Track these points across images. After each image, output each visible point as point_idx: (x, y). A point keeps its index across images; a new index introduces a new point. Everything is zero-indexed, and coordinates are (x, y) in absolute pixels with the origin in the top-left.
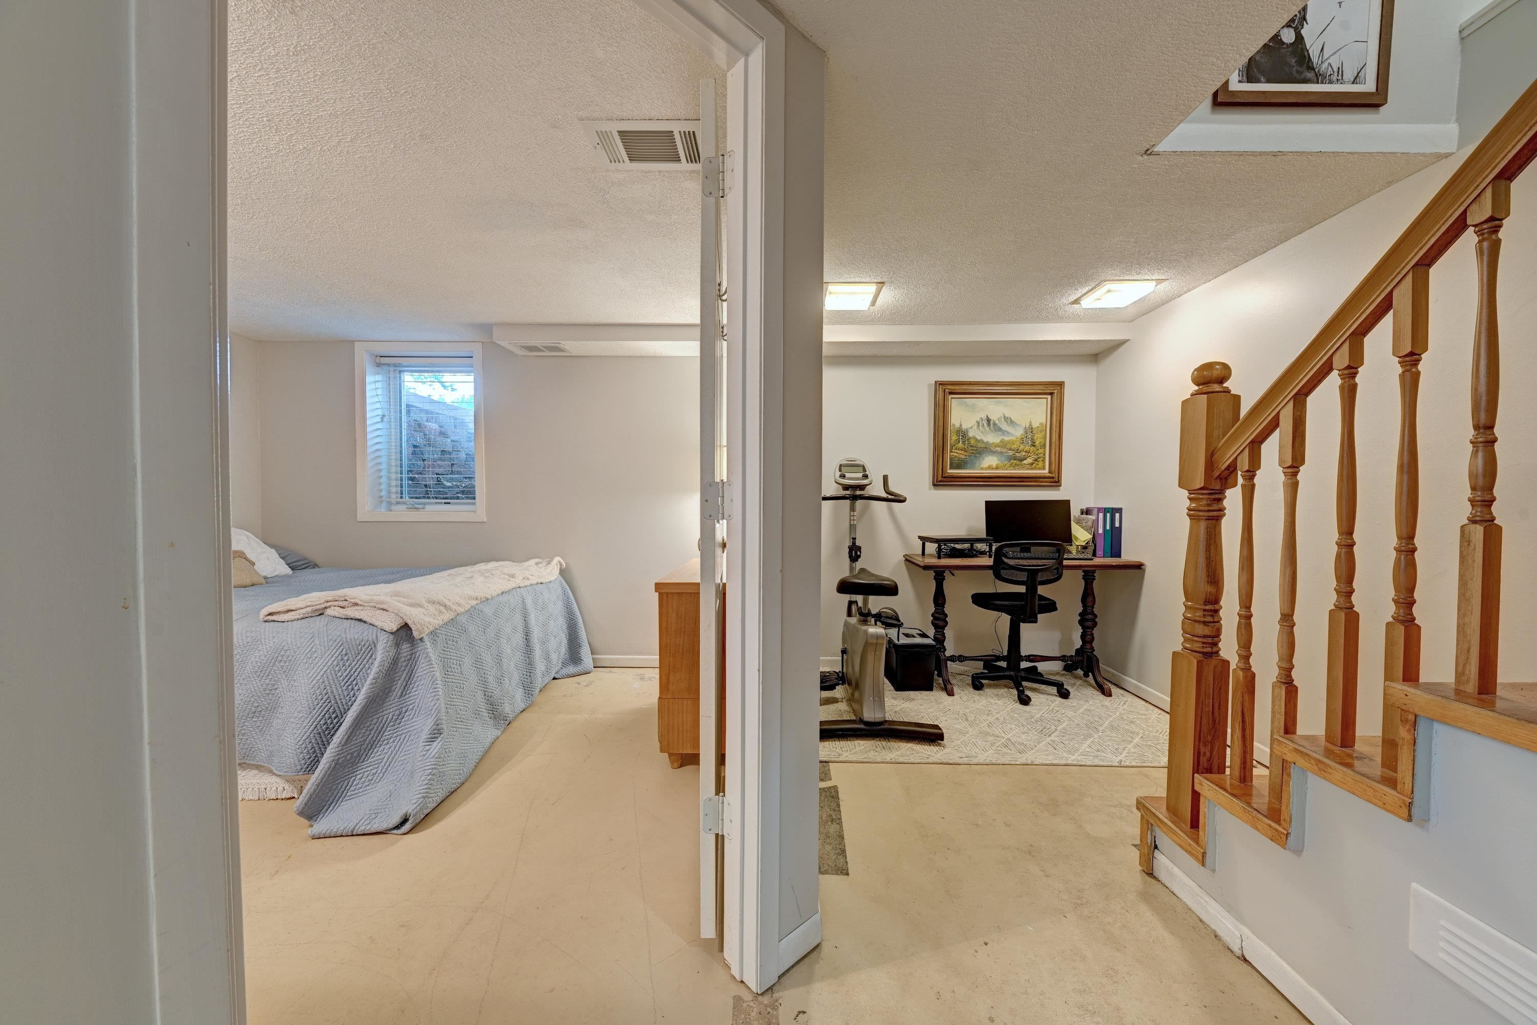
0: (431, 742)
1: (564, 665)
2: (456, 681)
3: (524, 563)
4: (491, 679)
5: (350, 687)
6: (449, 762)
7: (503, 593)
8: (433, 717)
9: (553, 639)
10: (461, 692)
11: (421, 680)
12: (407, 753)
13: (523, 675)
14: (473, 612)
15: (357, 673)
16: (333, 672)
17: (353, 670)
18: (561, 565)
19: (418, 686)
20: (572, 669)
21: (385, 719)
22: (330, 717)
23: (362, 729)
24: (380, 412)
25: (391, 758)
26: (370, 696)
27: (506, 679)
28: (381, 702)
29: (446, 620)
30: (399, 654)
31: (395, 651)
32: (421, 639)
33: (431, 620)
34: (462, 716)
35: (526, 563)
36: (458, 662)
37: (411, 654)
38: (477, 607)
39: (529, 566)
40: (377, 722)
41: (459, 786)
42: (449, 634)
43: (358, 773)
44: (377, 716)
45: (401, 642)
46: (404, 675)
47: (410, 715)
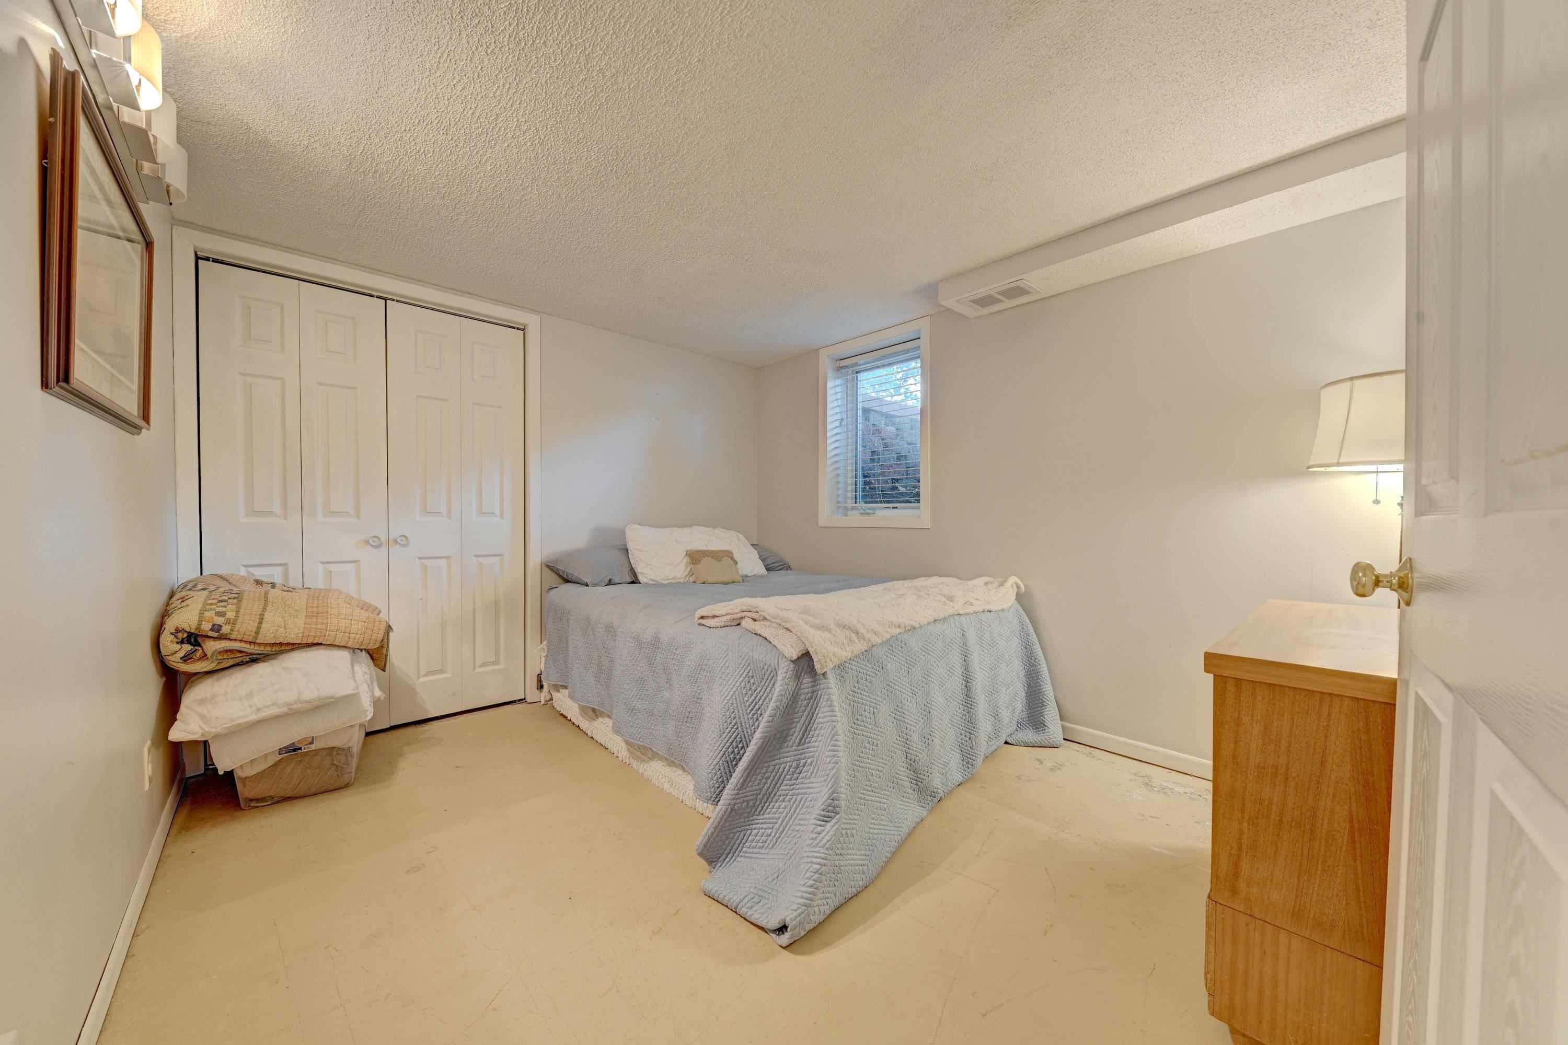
0: (823, 821)
1: (1020, 726)
2: (869, 734)
3: (969, 582)
4: (915, 737)
5: (755, 716)
6: (850, 851)
7: (936, 620)
8: (829, 787)
9: (1004, 689)
10: (873, 750)
11: (821, 729)
12: (802, 822)
13: (961, 734)
14: (892, 644)
15: (761, 701)
16: (740, 694)
17: (758, 697)
18: (1018, 587)
19: (818, 736)
20: (1030, 735)
21: (781, 770)
22: (737, 746)
23: (758, 775)
24: (838, 417)
25: (785, 822)
26: (766, 737)
27: (936, 740)
28: (778, 747)
29: (856, 653)
30: (799, 689)
31: (795, 684)
32: (824, 674)
33: (837, 650)
34: (874, 784)
35: (973, 581)
36: (872, 709)
37: (813, 692)
38: (899, 637)
39: (976, 586)
40: (774, 770)
41: (859, 889)
42: (861, 670)
43: (754, 826)
44: (773, 763)
45: (803, 674)
46: (804, 718)
47: (808, 772)
